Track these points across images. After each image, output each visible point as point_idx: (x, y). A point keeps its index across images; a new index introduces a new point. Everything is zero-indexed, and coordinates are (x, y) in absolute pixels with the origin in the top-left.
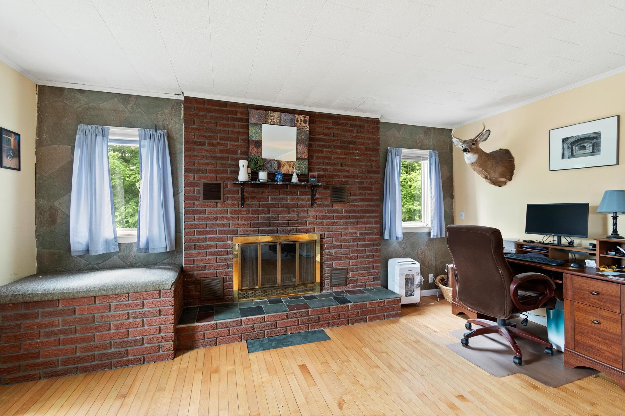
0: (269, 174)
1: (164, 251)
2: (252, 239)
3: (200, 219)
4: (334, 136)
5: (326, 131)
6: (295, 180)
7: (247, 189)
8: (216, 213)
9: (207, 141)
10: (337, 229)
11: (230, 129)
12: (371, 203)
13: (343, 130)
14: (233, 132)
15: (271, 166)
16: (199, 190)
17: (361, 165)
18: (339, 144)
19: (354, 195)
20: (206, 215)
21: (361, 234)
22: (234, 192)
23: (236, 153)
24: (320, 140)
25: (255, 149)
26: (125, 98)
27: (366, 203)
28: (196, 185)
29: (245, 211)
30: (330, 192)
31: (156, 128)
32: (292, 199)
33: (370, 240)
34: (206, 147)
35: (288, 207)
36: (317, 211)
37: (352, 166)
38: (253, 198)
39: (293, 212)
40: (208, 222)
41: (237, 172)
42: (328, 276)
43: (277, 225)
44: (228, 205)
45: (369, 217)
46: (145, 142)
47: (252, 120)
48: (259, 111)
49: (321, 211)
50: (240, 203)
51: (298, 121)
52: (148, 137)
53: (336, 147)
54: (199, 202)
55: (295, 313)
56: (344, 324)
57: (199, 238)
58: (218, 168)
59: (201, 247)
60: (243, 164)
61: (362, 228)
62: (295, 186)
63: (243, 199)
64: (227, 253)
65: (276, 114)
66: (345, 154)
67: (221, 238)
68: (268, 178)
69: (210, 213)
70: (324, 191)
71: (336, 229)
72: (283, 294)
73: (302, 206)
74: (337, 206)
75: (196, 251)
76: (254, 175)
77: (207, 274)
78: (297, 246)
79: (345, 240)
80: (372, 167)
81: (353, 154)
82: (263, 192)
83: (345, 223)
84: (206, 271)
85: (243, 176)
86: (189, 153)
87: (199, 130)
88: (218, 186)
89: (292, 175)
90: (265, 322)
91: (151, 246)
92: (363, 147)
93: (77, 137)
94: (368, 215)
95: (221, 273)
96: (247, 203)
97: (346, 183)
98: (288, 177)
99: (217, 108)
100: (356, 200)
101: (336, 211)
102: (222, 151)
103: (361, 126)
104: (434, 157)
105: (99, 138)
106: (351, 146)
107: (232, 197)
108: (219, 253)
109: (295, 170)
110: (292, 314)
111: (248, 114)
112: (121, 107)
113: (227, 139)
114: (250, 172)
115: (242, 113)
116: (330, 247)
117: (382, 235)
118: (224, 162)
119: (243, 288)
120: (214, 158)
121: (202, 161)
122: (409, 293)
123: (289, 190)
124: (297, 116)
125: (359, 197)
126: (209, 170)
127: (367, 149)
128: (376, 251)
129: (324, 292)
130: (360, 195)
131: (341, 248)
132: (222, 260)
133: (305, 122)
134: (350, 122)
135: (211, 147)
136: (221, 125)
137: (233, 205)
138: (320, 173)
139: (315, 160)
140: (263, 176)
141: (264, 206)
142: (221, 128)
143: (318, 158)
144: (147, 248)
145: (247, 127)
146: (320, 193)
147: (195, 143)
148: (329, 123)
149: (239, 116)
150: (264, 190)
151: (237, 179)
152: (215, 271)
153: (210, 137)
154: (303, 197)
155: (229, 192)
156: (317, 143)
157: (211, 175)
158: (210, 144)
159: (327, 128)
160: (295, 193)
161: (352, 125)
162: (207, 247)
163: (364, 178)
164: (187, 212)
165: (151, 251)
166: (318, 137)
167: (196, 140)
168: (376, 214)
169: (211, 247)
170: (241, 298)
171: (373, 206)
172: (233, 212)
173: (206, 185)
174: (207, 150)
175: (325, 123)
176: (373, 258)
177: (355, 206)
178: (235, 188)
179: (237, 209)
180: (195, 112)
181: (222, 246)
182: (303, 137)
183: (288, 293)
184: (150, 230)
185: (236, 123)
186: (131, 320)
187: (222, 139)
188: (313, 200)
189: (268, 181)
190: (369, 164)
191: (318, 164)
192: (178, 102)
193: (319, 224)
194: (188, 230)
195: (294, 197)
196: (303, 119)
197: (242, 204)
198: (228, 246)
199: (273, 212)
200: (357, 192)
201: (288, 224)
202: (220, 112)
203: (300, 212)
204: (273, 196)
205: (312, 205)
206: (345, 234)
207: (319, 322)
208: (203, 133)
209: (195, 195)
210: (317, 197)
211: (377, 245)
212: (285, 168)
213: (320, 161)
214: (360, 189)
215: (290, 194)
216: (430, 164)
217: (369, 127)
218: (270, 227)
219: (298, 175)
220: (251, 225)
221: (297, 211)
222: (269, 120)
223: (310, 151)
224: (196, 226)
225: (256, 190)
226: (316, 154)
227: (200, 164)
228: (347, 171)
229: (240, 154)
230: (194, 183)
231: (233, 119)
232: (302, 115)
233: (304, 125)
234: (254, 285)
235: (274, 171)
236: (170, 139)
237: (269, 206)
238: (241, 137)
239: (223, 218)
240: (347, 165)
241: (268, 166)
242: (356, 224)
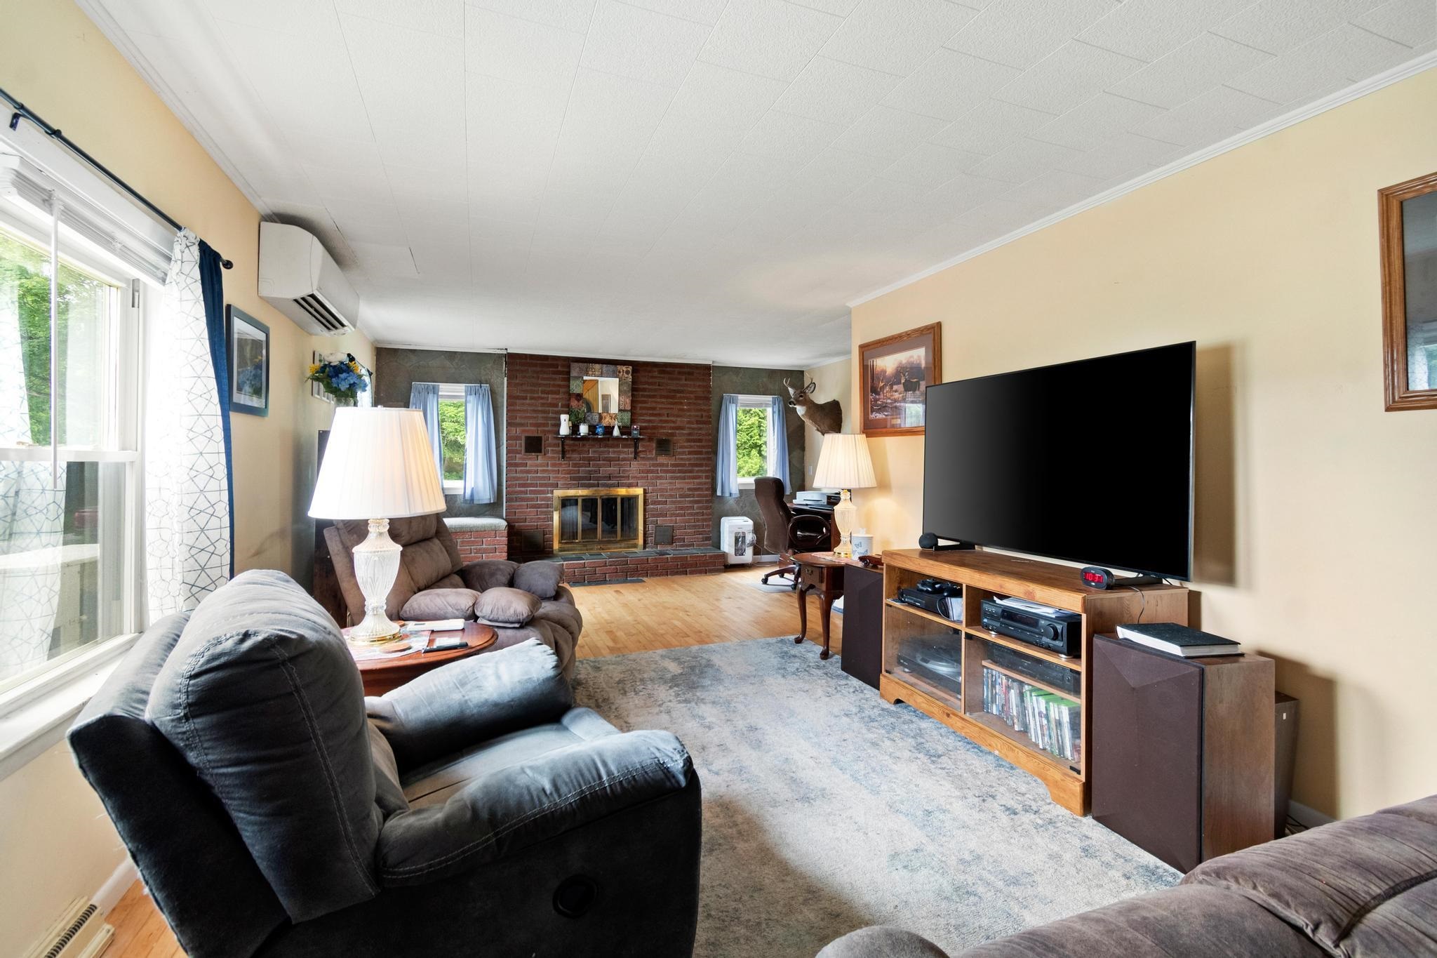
0: (590, 427)
1: (488, 502)
2: (571, 492)
3: (522, 472)
4: (659, 385)
5: (651, 380)
6: (616, 432)
7: (568, 442)
8: (537, 466)
9: (528, 395)
10: (663, 483)
11: (552, 383)
12: (701, 456)
13: (670, 379)
14: (554, 385)
15: (592, 419)
16: (521, 443)
17: (690, 416)
18: (664, 393)
19: (681, 447)
20: (528, 468)
21: (689, 489)
22: (555, 445)
23: (556, 406)
24: (644, 390)
25: (576, 402)
26: (451, 355)
27: (696, 456)
28: (517, 438)
29: (565, 464)
30: (654, 445)
31: (481, 383)
32: (614, 452)
33: (699, 496)
34: (528, 401)
35: (610, 460)
36: (641, 464)
37: (678, 416)
38: (573, 451)
39: (615, 465)
40: (529, 475)
41: (559, 425)
42: (652, 534)
43: (598, 479)
44: (549, 458)
45: (698, 472)
46: (471, 398)
47: (574, 373)
48: (580, 364)
49: (644, 465)
50: (560, 456)
51: (620, 372)
52: (473, 393)
53: (662, 397)
54: (520, 455)
55: (613, 561)
56: (663, 575)
57: (520, 491)
58: (539, 421)
59: (523, 500)
60: (564, 418)
61: (690, 483)
62: (617, 438)
63: (563, 452)
64: (547, 506)
65: (597, 366)
66: (671, 403)
67: (541, 490)
68: (589, 431)
69: (531, 466)
70: (648, 443)
71: (660, 484)
72: (603, 549)
73: (624, 459)
74: (662, 459)
75: (518, 503)
76: (575, 428)
77: (527, 526)
78: (619, 501)
79: (671, 496)
80: (702, 416)
81: (681, 403)
82: (584, 445)
83: (672, 478)
84: (527, 523)
85: (564, 430)
86: (512, 408)
87: (522, 385)
88: (539, 439)
89: (614, 427)
90: (585, 567)
91: (476, 497)
92: (692, 395)
93: (412, 395)
94: (697, 469)
95: (541, 526)
96: (567, 456)
97: (673, 435)
98: (609, 430)
99: (539, 362)
100: (683, 453)
101: (662, 465)
102: (543, 405)
103: (689, 373)
104: (777, 404)
105: (431, 396)
106: (678, 395)
107: (552, 450)
108: (539, 506)
109: (616, 422)
110: (610, 562)
111: (569, 367)
112: (448, 363)
113: (548, 393)
114: (571, 425)
115: (563, 366)
116: (654, 503)
117: (714, 490)
118: (545, 415)
119: (563, 541)
120: (535, 411)
121: (524, 415)
122: (740, 551)
123: (610, 442)
124: (619, 367)
125: (687, 450)
126: (530, 424)
127: (697, 398)
128: (707, 508)
129: (647, 549)
130: (687, 448)
131: (666, 504)
132: (542, 512)
133: (627, 372)
134: (677, 370)
135: (533, 401)
136: (543, 379)
137: (553, 458)
138: (644, 424)
139: (638, 411)
140: (584, 429)
141: (584, 459)
142: (543, 382)
143: (642, 408)
144: (472, 499)
145: (569, 381)
146: (643, 446)
147: (518, 398)
148: (655, 372)
149: (560, 368)
150: (585, 442)
151: (558, 432)
152: (536, 524)
153: (532, 392)
154: (626, 450)
155: (550, 446)
156: (641, 393)
157: (533, 428)
158: (532, 398)
159: (652, 377)
160: (618, 446)
161: (679, 373)
162: (528, 500)
163: (693, 429)
164: (508, 465)
165: (476, 502)
166: (641, 386)
167: (518, 394)
168: (707, 468)
169: (532, 499)
170: (561, 551)
171: (704, 459)
172: (554, 465)
173: (528, 438)
174: (529, 404)
175: (650, 372)
176: (703, 516)
177: (682, 459)
178: (557, 442)
179: (557, 462)
180: (518, 368)
181: (542, 499)
182: (625, 388)
183: (609, 549)
184: (475, 482)
185: (557, 376)
186: (473, 555)
187: (543, 392)
188: (636, 453)
189: (589, 434)
190: (699, 413)
191: (642, 415)
192: (500, 356)
193: (642, 478)
194: (509, 483)
195: (615, 450)
196: (625, 369)
197: (563, 458)
198: (549, 499)
199: (594, 466)
200: (686, 444)
201: (609, 478)
202: (542, 366)
203: (622, 465)
204: (593, 449)
205: (635, 458)
206: (671, 490)
207: (637, 571)
208: (525, 388)
209: (517, 448)
210: (640, 449)
211: (707, 501)
212: (607, 420)
213: (644, 412)
214: (688, 441)
215: (611, 447)
216: (774, 412)
217: (699, 373)
218: (590, 480)
219: (619, 427)
220: (572, 479)
221: (619, 465)
222: (590, 373)
223: (632, 402)
224: (517, 479)
225: (577, 443)
226: (640, 405)
227: (521, 417)
228: (674, 422)
229: (561, 407)
230: (516, 437)
231: (554, 373)
232: (624, 365)
233: (626, 376)
234: (574, 539)
235: (595, 424)
236: (493, 393)
237: (590, 459)
238: (562, 390)
239: (543, 471)
240: (674, 416)
241: (589, 418)
242: (684, 478)
